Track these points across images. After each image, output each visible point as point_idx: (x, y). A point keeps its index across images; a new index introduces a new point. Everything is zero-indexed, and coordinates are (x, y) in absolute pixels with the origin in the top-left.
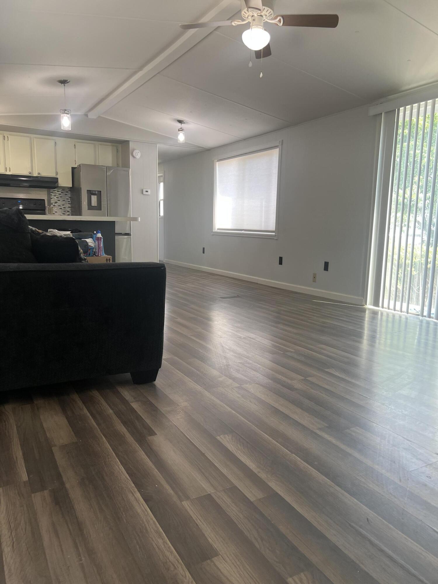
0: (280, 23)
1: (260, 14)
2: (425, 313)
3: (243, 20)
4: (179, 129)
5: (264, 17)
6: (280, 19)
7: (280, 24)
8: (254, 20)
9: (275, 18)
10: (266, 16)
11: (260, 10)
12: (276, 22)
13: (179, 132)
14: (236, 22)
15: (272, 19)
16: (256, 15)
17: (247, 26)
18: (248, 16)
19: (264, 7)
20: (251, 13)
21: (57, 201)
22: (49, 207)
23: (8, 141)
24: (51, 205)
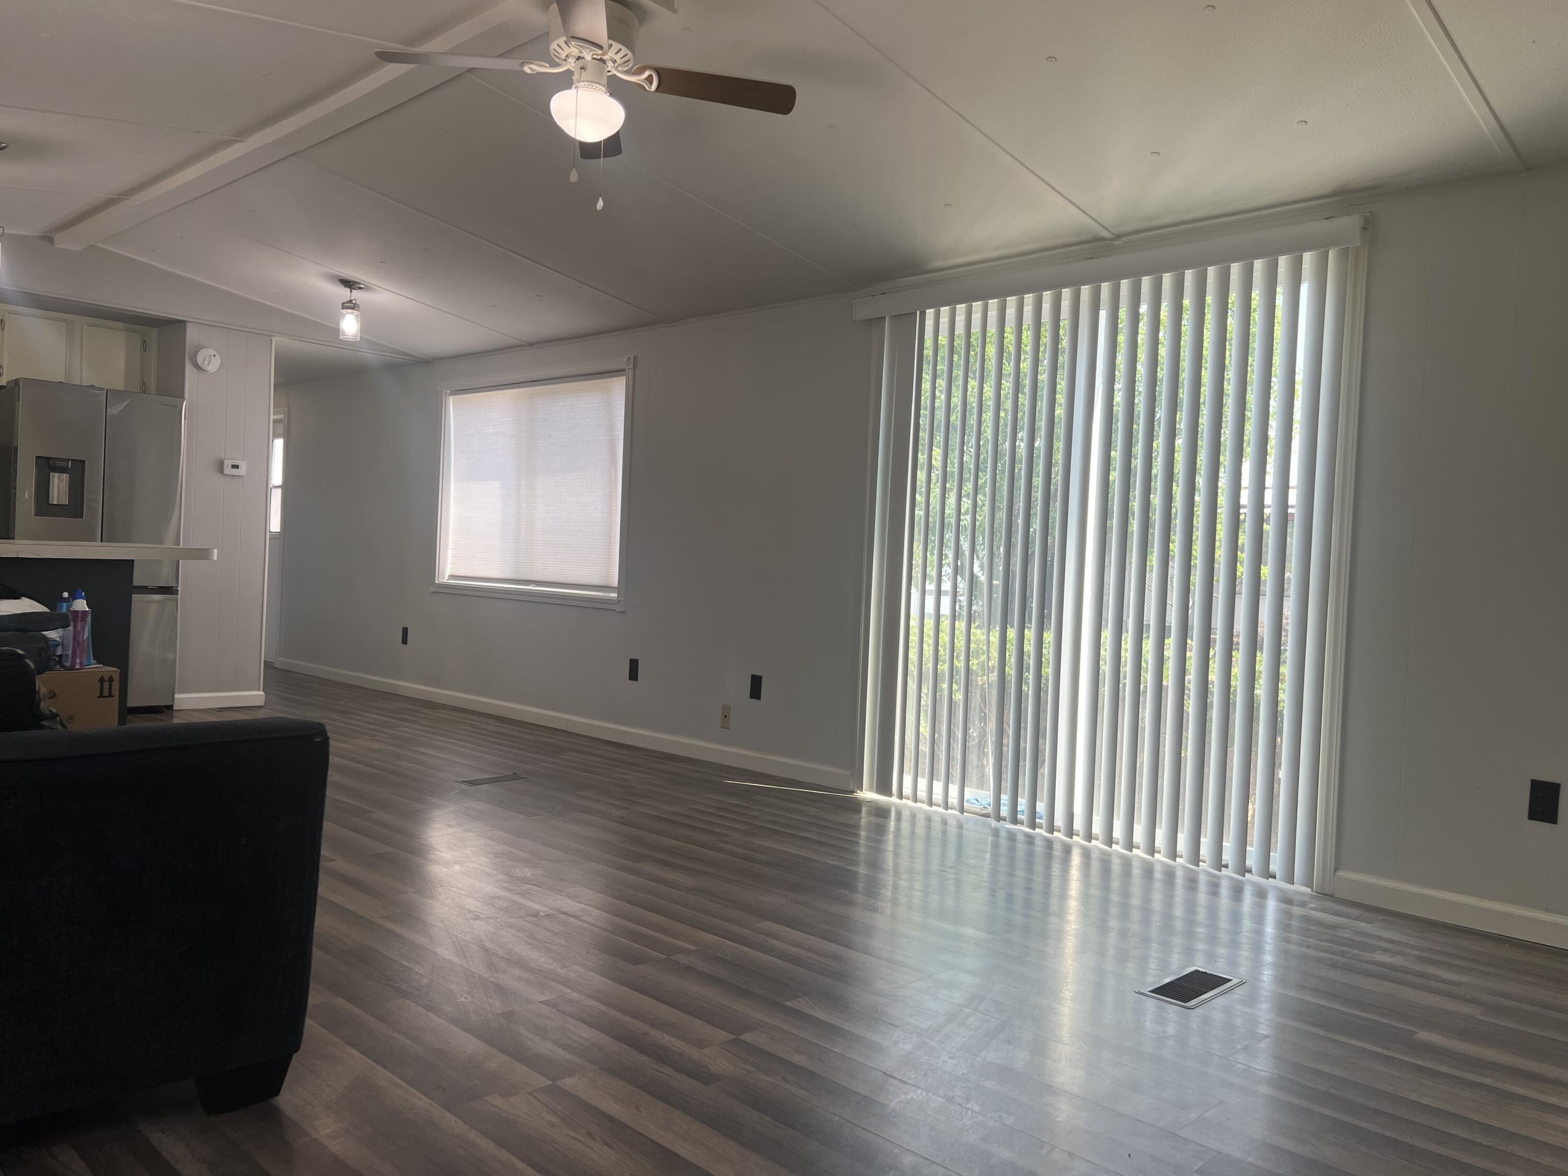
0: (651, 84)
1: (599, 57)
2: (1005, 811)
3: (555, 65)
4: (343, 303)
5: (610, 64)
6: (650, 77)
7: (650, 88)
8: (582, 68)
9: (640, 71)
10: (614, 62)
11: (601, 47)
12: (639, 80)
13: (344, 311)
14: (533, 67)
15: (627, 72)
16: (588, 57)
17: (565, 81)
18: (567, 56)
19: (610, 42)
20: (575, 49)
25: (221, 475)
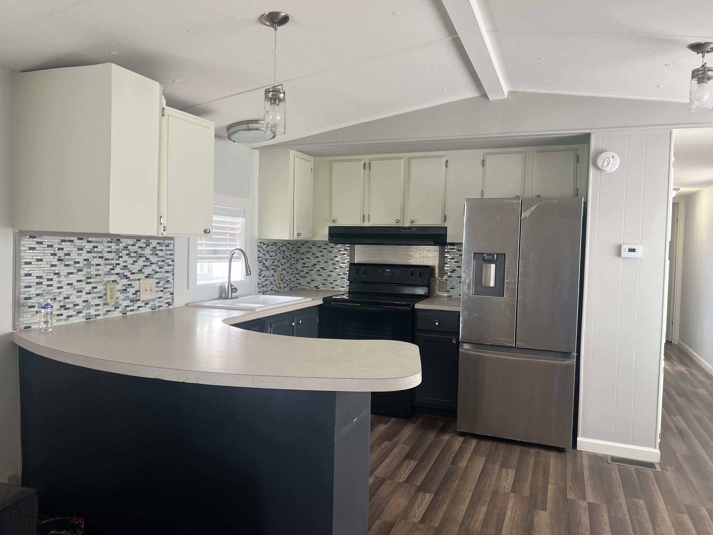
4: (694, 72)
21: (455, 269)
22: (440, 278)
23: (370, 170)
24: (445, 275)
25: (618, 258)
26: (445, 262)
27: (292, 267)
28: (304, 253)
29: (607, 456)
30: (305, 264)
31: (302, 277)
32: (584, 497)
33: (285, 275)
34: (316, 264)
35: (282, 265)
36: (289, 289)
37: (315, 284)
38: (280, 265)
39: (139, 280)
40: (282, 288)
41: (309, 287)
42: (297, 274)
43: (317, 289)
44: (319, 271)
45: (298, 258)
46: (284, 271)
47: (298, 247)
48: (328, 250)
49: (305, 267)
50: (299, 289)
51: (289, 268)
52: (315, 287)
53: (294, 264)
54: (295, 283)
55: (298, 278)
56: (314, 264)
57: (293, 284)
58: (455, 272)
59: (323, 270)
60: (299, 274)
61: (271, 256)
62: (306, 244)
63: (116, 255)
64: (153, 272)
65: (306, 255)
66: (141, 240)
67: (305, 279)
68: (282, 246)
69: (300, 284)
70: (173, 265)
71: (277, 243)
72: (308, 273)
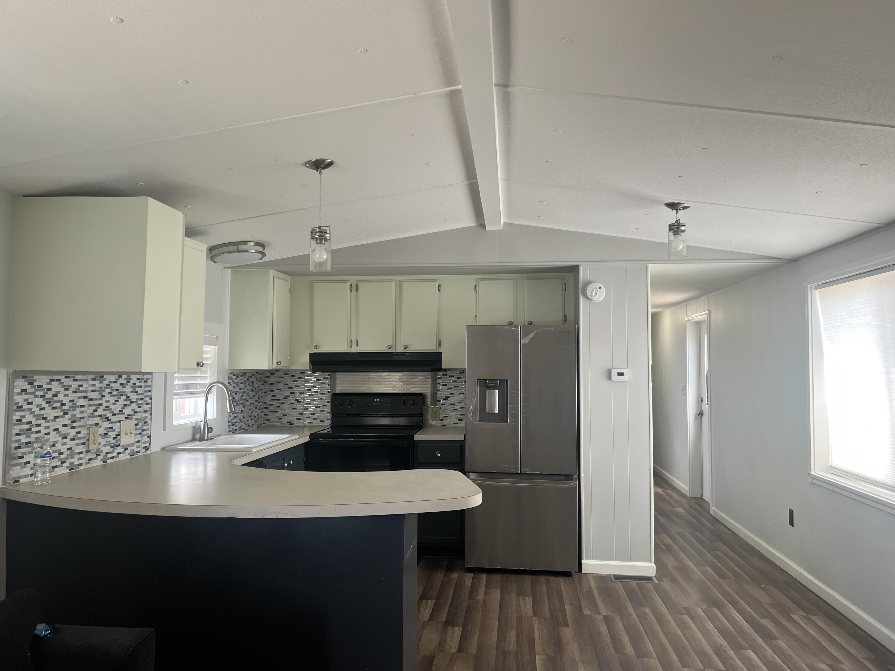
4: (670, 225)
21: (448, 396)
22: (433, 407)
23: (357, 292)
24: (438, 403)
25: (610, 381)
26: (438, 389)
27: (260, 400)
28: (273, 384)
29: (610, 575)
30: (275, 396)
31: (272, 412)
32: (598, 612)
33: (253, 410)
34: (289, 396)
35: (251, 398)
36: (257, 427)
37: (288, 419)
38: (249, 399)
39: (120, 422)
40: (251, 425)
41: (281, 422)
42: (265, 408)
43: (290, 425)
44: (293, 403)
45: (267, 389)
46: (252, 405)
47: (267, 377)
48: (303, 380)
49: (275, 400)
50: (268, 426)
51: (257, 402)
52: (288, 422)
53: (262, 396)
54: (262, 419)
55: (267, 414)
56: (286, 396)
57: (261, 421)
58: (448, 399)
59: (297, 402)
60: (268, 408)
61: (240, 389)
62: (276, 373)
63: (100, 394)
64: (132, 413)
65: (276, 386)
66: (123, 376)
67: (275, 414)
68: (251, 377)
69: (269, 420)
70: (151, 403)
71: (246, 374)
72: (279, 407)
